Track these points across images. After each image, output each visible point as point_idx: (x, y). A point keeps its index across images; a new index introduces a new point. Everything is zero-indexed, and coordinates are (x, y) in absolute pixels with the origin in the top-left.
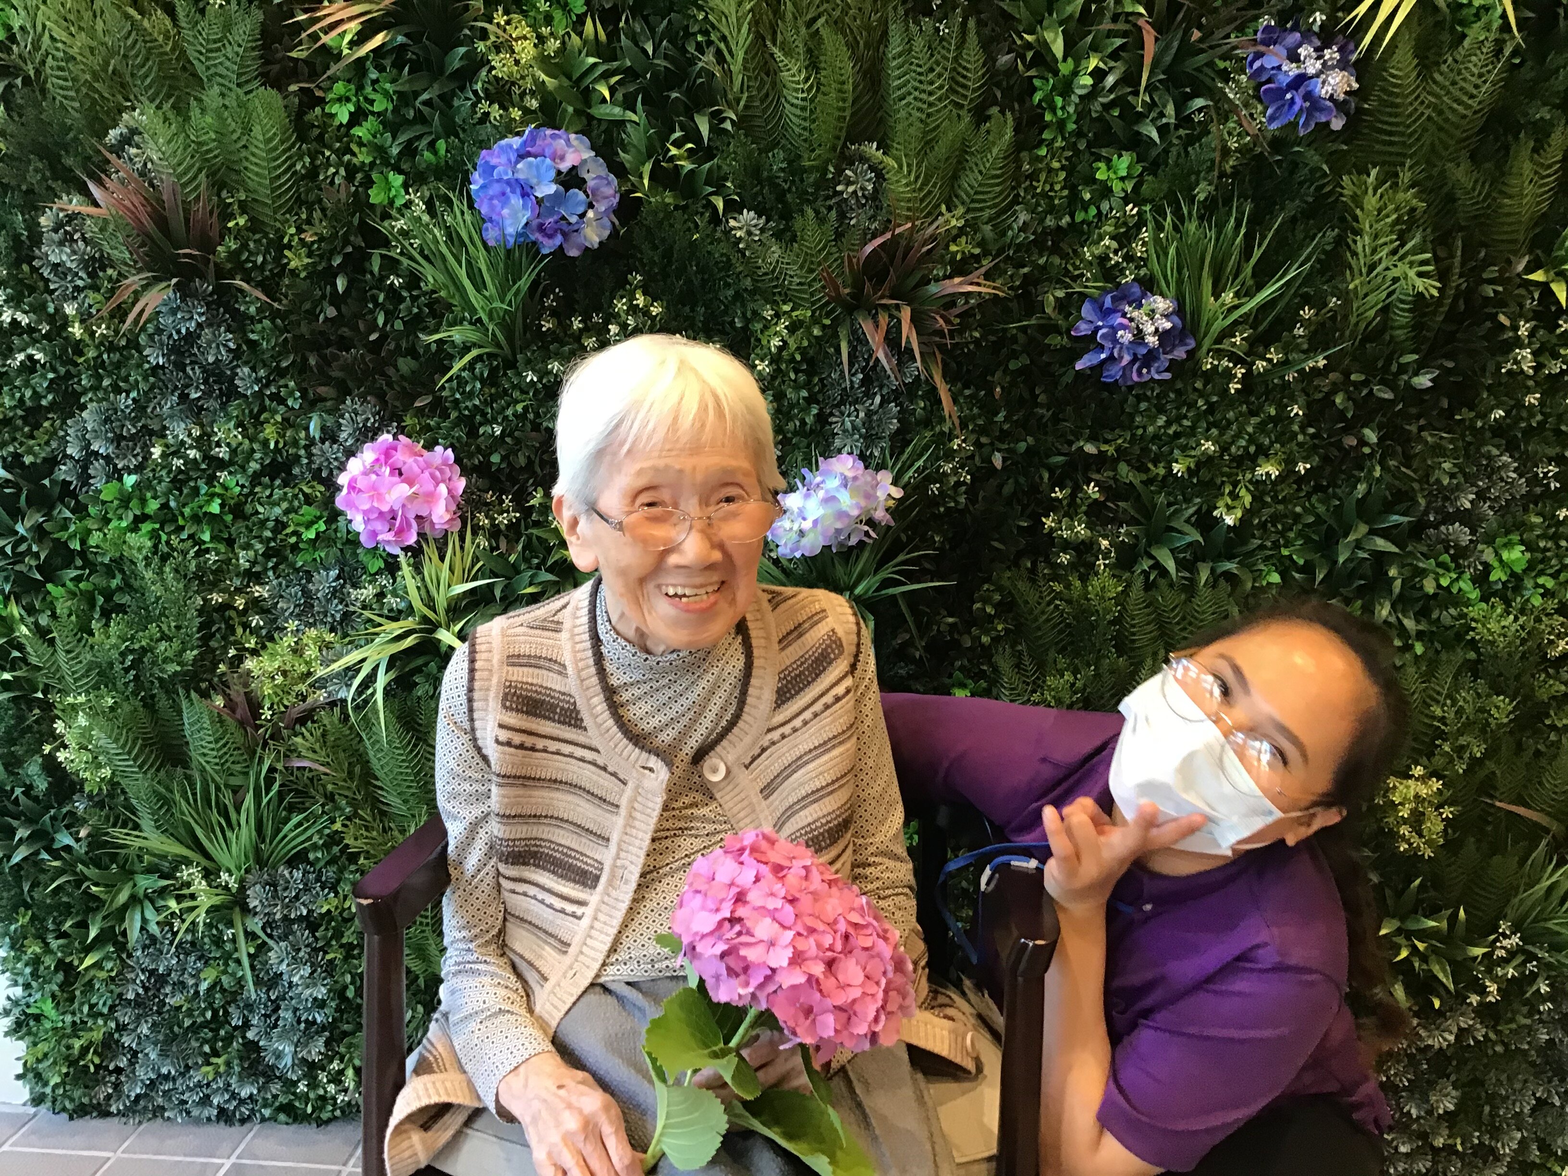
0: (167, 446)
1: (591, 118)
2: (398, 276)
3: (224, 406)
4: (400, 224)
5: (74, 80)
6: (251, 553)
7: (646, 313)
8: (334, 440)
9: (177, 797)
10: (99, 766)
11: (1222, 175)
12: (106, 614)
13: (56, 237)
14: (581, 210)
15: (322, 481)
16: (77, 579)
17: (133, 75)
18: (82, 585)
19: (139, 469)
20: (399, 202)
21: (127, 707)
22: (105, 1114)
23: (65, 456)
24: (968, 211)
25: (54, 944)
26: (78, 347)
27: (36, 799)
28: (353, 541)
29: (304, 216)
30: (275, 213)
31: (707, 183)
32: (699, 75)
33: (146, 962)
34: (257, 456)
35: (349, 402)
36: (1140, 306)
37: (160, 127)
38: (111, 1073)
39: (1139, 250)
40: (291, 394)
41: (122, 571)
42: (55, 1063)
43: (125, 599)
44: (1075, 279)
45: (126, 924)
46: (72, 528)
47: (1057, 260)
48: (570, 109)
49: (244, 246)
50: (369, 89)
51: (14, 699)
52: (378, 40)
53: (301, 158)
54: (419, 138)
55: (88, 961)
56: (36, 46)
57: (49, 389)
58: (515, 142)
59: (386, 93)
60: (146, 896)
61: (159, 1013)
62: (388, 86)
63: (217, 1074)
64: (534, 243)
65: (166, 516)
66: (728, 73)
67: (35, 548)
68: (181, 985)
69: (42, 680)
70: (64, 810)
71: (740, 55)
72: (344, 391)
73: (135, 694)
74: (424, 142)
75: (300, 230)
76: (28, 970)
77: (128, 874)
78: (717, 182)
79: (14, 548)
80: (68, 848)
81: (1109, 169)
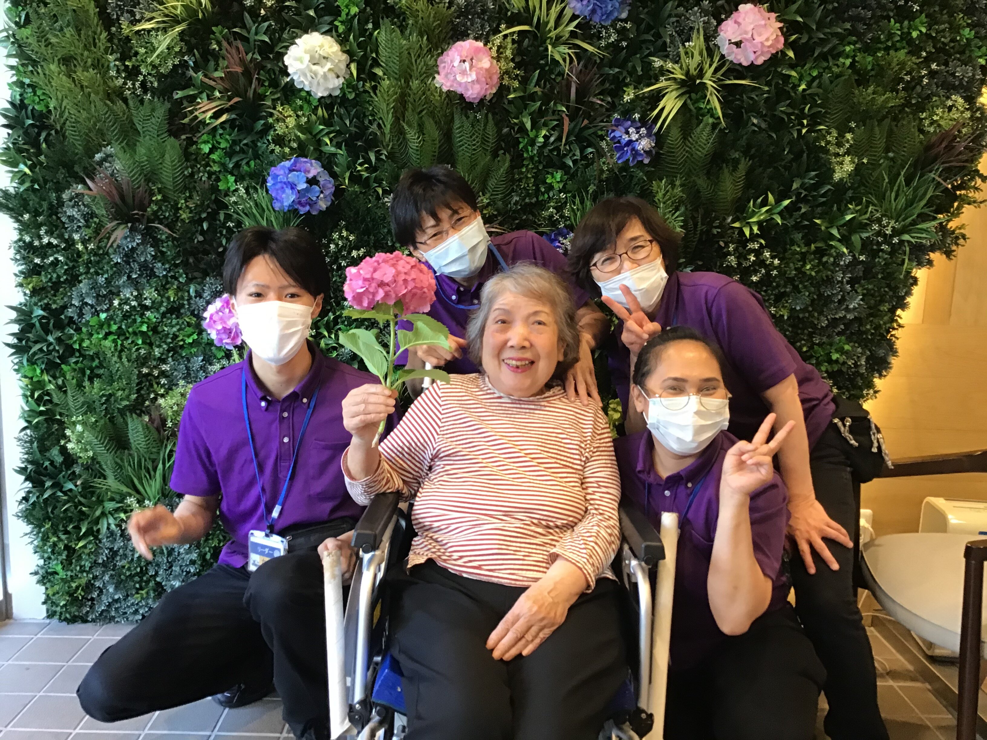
0: (121, 300)
1: (321, 152)
2: (232, 222)
3: (148, 281)
4: (233, 199)
5: (79, 132)
6: (161, 349)
7: (347, 239)
8: (201, 297)
9: (126, 464)
10: (86, 451)
11: (601, 181)
12: (91, 380)
13: (71, 204)
14: (317, 194)
15: (195, 316)
16: (76, 363)
17: (108, 130)
18: (79, 365)
19: (107, 310)
20: (232, 189)
21: (102, 422)
22: (85, 621)
23: (72, 305)
24: (492, 195)
25: (63, 537)
26: (79, 254)
27: (55, 467)
28: (210, 343)
29: (188, 195)
30: (174, 192)
31: (374, 182)
32: (370, 134)
33: (108, 545)
34: (165, 304)
35: (208, 279)
36: (566, 238)
37: (121, 155)
38: (89, 600)
39: (567, 213)
40: (181, 276)
41: (99, 359)
42: (63, 595)
43: (101, 371)
44: (539, 226)
45: (99, 526)
46: (75, 338)
47: (531, 218)
48: (312, 148)
49: (160, 208)
50: (218, 137)
51: (46, 419)
52: (224, 118)
53: (187, 168)
54: (242, 160)
55: (81, 544)
56: (61, 116)
57: (65, 273)
58: (287, 164)
59: (227, 140)
60: (110, 513)
61: (113, 570)
62: (227, 137)
63: (142, 598)
64: (296, 210)
65: (120, 333)
66: (383, 134)
67: (57, 348)
68: (125, 556)
69: (58, 410)
70: (69, 472)
71: (389, 126)
72: (206, 274)
73: (105, 416)
74: (244, 162)
75: (186, 201)
76: (49, 550)
77: (100, 502)
78: (379, 181)
79: (47, 348)
80: (71, 490)
81: (553, 177)
